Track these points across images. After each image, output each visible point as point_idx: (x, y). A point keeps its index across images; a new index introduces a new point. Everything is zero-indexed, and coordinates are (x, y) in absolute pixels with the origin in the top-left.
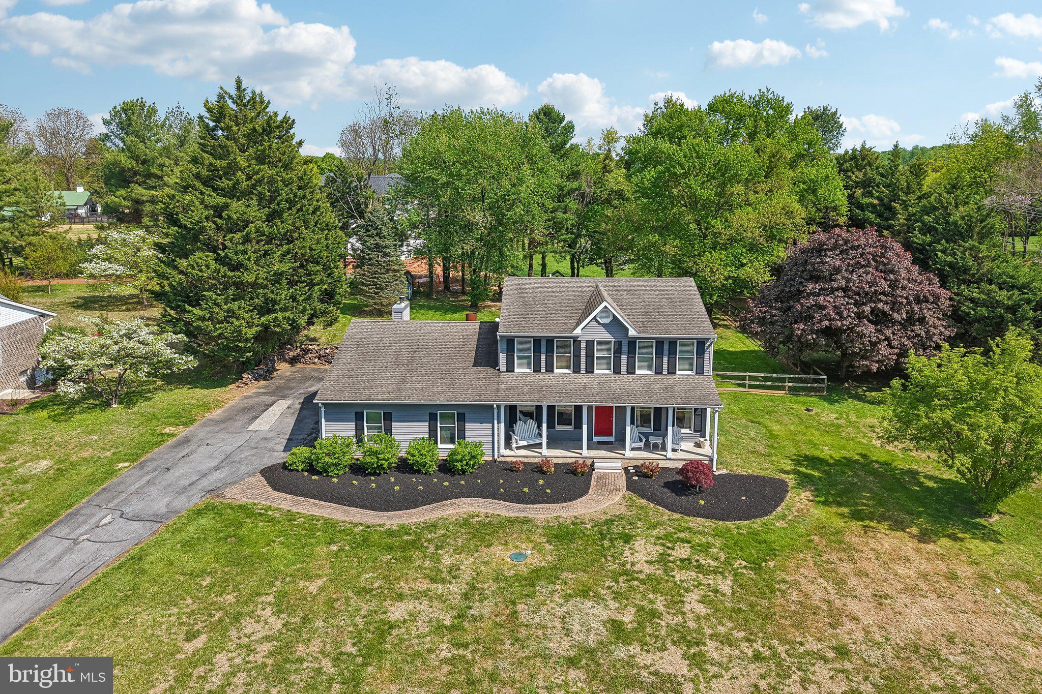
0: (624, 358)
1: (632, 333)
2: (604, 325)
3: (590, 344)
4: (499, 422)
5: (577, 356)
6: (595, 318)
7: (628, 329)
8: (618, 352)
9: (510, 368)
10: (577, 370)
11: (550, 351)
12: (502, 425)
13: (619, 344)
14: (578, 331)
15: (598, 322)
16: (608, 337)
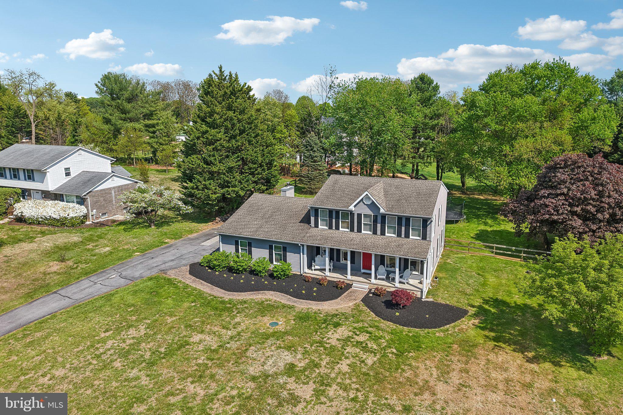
0: (379, 226)
1: (382, 211)
2: (367, 205)
3: (359, 216)
4: (303, 254)
5: (352, 222)
6: (362, 200)
7: (380, 209)
8: (375, 221)
9: (316, 226)
10: (352, 230)
11: (337, 218)
12: (305, 256)
13: (376, 217)
14: (352, 208)
15: (363, 203)
16: (369, 212)
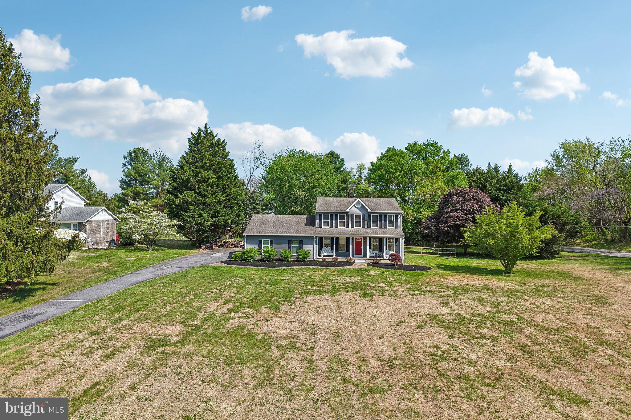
0: (366, 222)
1: (369, 211)
2: (358, 208)
3: (352, 216)
4: (316, 244)
5: (347, 221)
6: (354, 205)
7: (367, 209)
8: (364, 219)
9: (320, 226)
10: (347, 227)
11: (336, 219)
12: (318, 246)
13: (364, 216)
14: (348, 210)
15: (355, 207)
16: (359, 213)
